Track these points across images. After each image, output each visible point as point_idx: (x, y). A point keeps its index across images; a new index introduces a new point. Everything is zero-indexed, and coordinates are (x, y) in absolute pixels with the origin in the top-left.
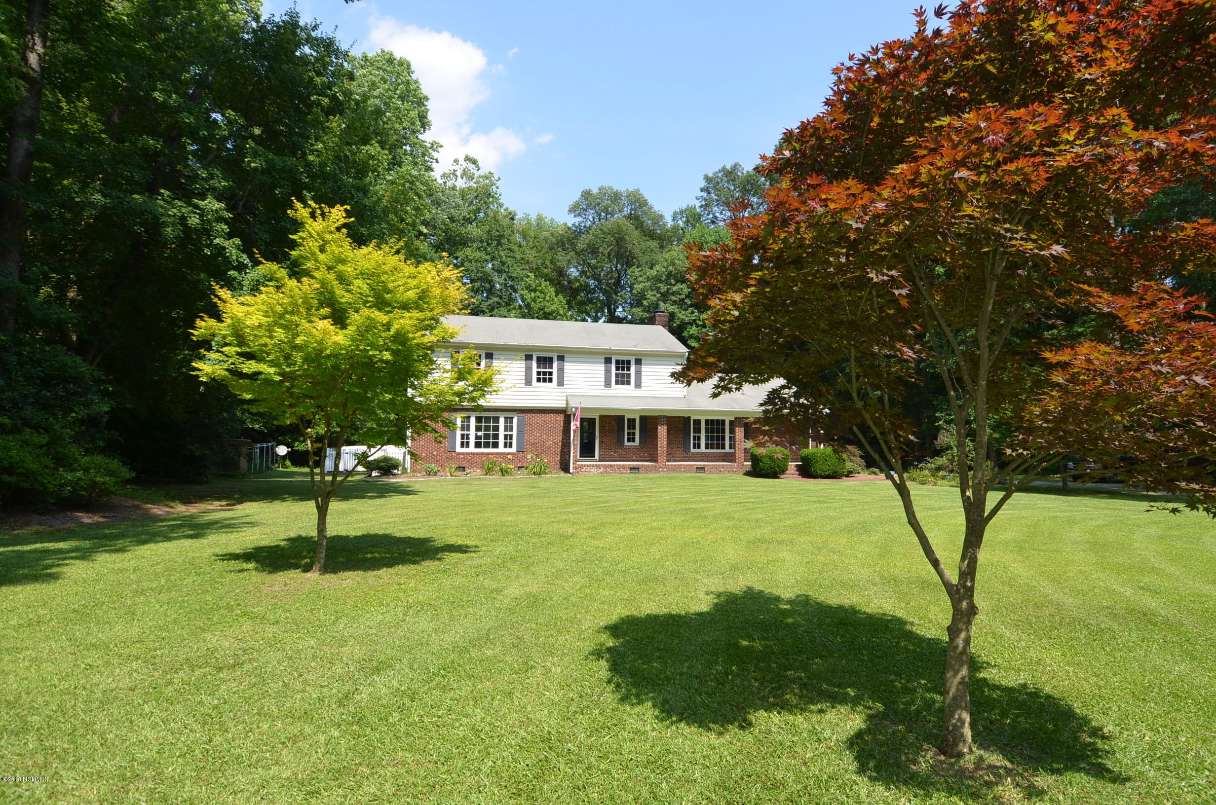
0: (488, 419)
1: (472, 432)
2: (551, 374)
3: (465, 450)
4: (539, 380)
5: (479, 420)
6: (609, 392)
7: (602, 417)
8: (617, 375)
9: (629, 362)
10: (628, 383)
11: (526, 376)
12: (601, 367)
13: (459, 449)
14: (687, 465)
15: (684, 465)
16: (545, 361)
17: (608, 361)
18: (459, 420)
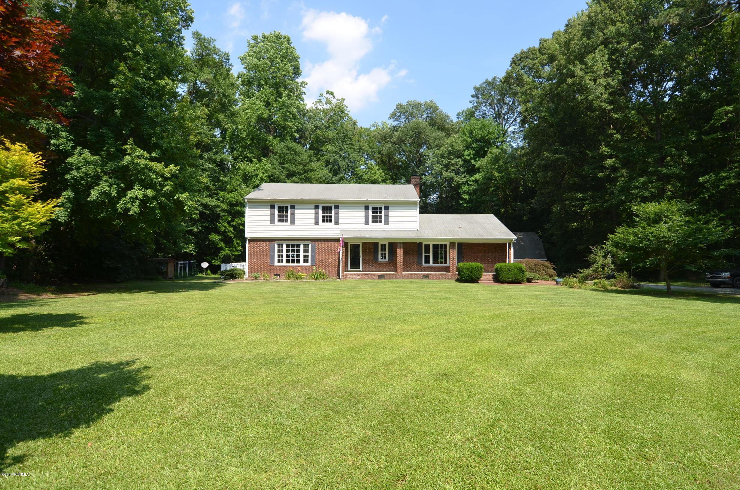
0: (293, 246)
1: (284, 254)
2: (331, 217)
3: (280, 264)
4: (323, 221)
5: (288, 246)
6: (367, 227)
7: (364, 244)
8: (373, 217)
9: (380, 208)
10: (380, 222)
11: (315, 218)
12: (363, 212)
13: (276, 264)
14: (417, 274)
15: (415, 274)
16: (327, 209)
17: (367, 208)
18: (276, 246)
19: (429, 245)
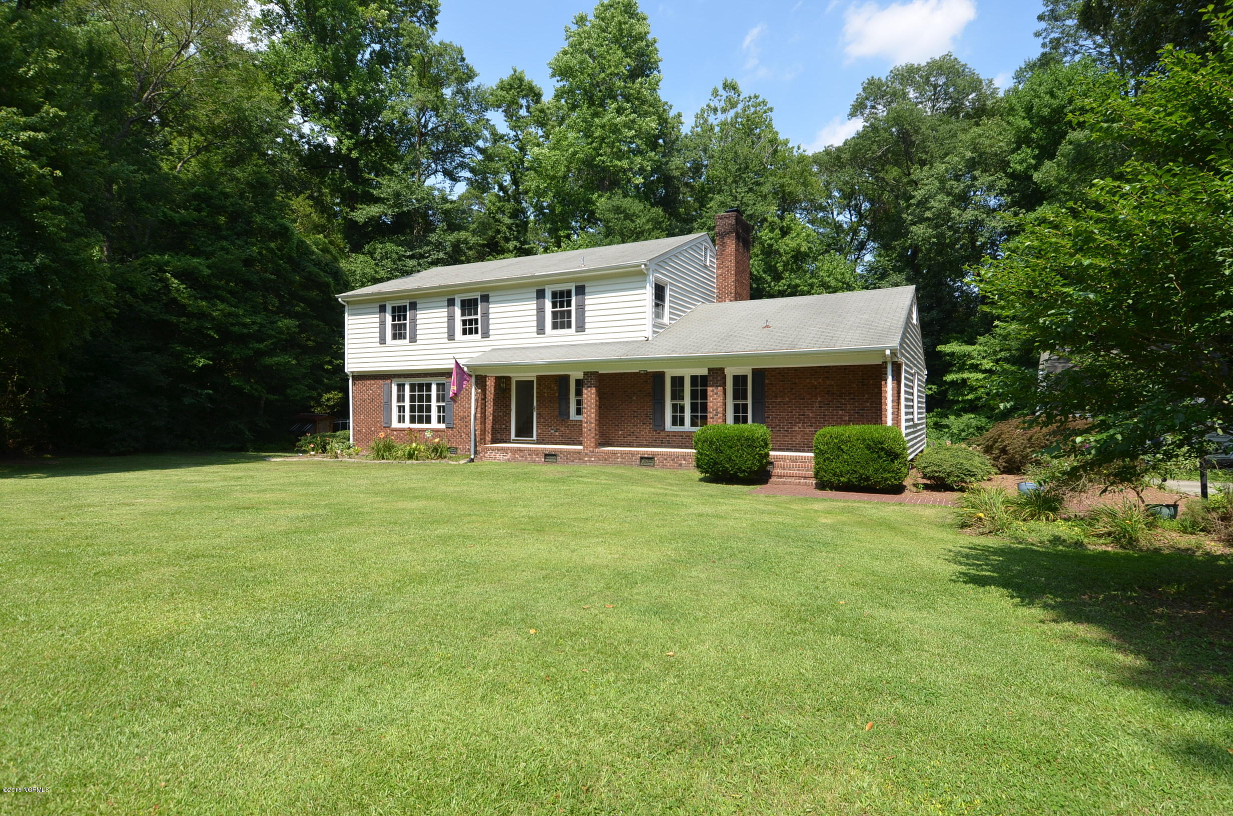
0: (421, 386)
1: (407, 403)
2: (476, 320)
3: (401, 426)
4: (464, 332)
5: (412, 389)
6: (542, 340)
7: (540, 378)
8: (555, 315)
9: (569, 293)
10: (569, 326)
11: (450, 327)
12: (531, 306)
13: (395, 424)
14: (626, 453)
15: (622, 453)
16: (468, 306)
17: (540, 294)
18: (395, 388)
19: (682, 379)
